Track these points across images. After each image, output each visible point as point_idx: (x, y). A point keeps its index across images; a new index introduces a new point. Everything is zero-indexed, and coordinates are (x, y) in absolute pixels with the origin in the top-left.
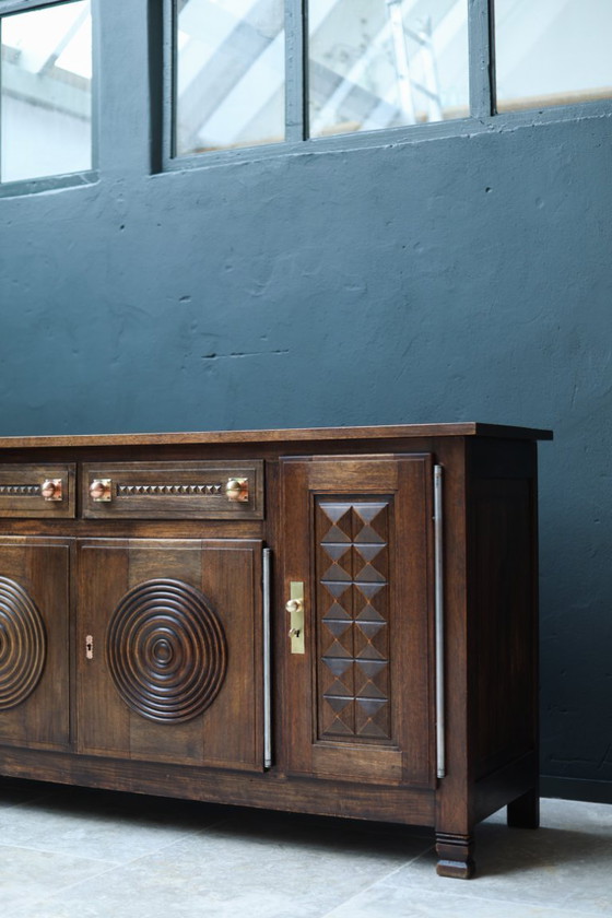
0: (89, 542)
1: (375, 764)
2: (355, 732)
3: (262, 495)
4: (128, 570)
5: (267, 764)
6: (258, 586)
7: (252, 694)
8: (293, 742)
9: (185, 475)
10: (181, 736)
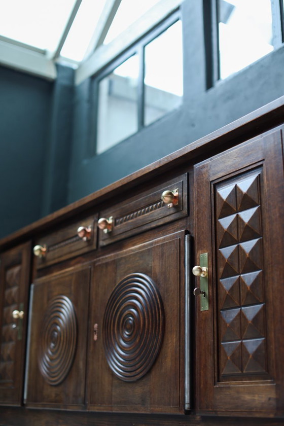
0: (99, 260)
1: (256, 398)
2: (242, 371)
3: (186, 197)
4: (116, 273)
5: (187, 406)
6: (182, 264)
7: (178, 349)
8: (202, 386)
9: (147, 200)
10: (138, 390)
